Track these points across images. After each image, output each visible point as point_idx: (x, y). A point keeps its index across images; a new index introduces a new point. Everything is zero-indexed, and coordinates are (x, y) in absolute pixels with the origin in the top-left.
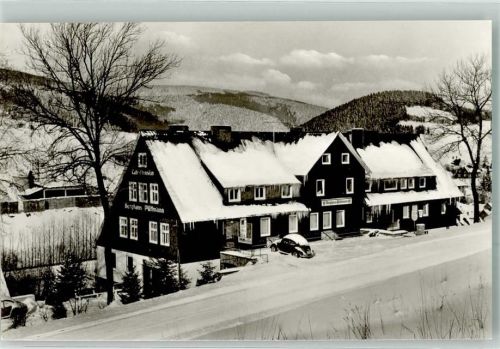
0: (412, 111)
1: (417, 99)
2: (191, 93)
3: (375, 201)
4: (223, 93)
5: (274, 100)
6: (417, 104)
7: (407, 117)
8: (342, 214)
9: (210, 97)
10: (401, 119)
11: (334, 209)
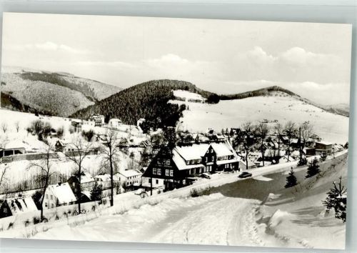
0: (177, 93)
1: (179, 85)
2: (16, 72)
3: (219, 163)
4: (41, 73)
5: (78, 80)
6: (179, 88)
7: (173, 98)
8: (211, 167)
9: (32, 75)
10: (170, 99)
11: (209, 166)
